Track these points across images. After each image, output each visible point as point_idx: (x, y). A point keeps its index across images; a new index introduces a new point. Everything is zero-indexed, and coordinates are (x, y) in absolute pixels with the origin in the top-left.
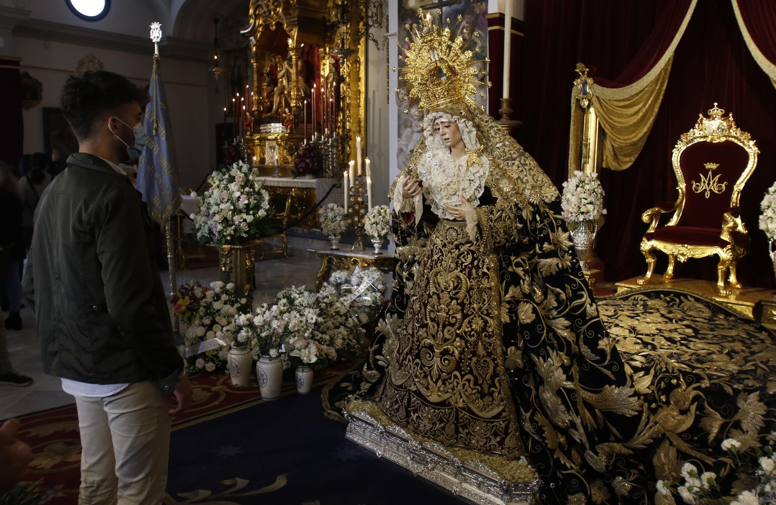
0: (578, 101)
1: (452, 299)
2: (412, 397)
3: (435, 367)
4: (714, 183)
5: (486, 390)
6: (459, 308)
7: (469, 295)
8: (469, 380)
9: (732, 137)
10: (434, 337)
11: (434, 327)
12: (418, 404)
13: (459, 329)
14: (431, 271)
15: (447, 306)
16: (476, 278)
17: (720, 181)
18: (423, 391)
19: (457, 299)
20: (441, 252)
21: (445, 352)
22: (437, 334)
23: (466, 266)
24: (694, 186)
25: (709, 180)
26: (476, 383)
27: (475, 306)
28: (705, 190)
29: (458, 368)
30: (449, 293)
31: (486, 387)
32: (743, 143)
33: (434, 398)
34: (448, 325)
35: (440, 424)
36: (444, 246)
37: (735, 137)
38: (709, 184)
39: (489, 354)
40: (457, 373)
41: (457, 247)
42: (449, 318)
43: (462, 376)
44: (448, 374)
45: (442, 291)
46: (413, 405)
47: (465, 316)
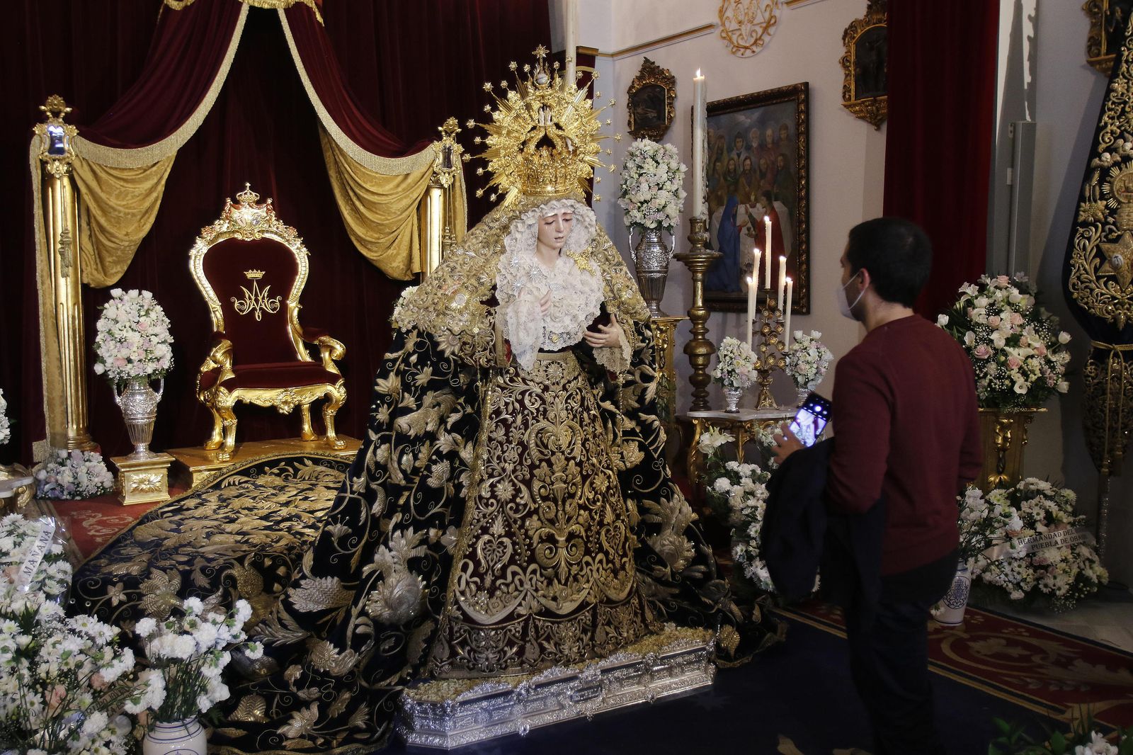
0: (44, 164)
1: (568, 459)
2: (537, 622)
3: (563, 563)
4: (263, 298)
5: (618, 565)
6: (579, 469)
7: (585, 448)
8: (601, 562)
9: (272, 232)
10: (552, 522)
11: (549, 508)
12: (547, 627)
13: (580, 499)
14: (526, 430)
15: (563, 472)
16: (589, 424)
17: (272, 295)
18: (552, 605)
19: (574, 458)
20: (541, 398)
21: (571, 536)
22: (556, 516)
23: (576, 410)
24: (236, 305)
25: (256, 295)
26: (608, 562)
27: (594, 460)
28: (254, 309)
29: (588, 552)
30: (563, 453)
31: (617, 560)
32: (287, 241)
33: (567, 607)
34: (568, 498)
35: (586, 635)
36: (546, 389)
37: (276, 233)
38: (257, 301)
39: (618, 516)
40: (588, 558)
41: (564, 388)
42: (567, 488)
43: (594, 559)
44: (578, 564)
45: (553, 453)
46: (542, 632)
47: (585, 478)
